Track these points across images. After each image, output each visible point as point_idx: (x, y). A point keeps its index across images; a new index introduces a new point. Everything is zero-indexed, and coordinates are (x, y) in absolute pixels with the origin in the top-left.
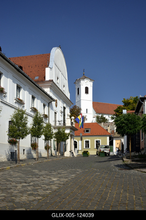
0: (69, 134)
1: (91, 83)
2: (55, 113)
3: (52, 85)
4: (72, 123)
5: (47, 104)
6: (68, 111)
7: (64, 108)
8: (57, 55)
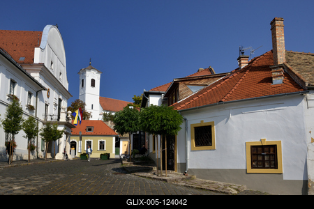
0: (63, 131)
1: (99, 75)
2: (47, 105)
3: (43, 69)
4: (68, 119)
5: (34, 93)
6: (64, 104)
7: (60, 100)
8: (51, 34)
